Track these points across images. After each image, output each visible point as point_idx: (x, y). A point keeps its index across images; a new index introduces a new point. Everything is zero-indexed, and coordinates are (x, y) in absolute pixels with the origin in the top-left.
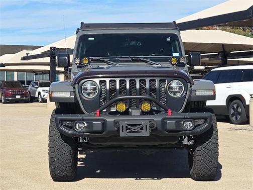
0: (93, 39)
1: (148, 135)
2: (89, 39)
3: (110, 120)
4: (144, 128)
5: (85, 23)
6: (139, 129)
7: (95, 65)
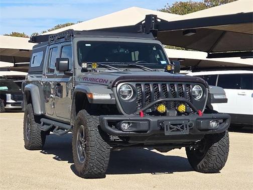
0: (90, 45)
1: (188, 133)
2: (87, 45)
3: (154, 119)
4: (185, 127)
5: (75, 30)
6: (180, 128)
7: (102, 70)
